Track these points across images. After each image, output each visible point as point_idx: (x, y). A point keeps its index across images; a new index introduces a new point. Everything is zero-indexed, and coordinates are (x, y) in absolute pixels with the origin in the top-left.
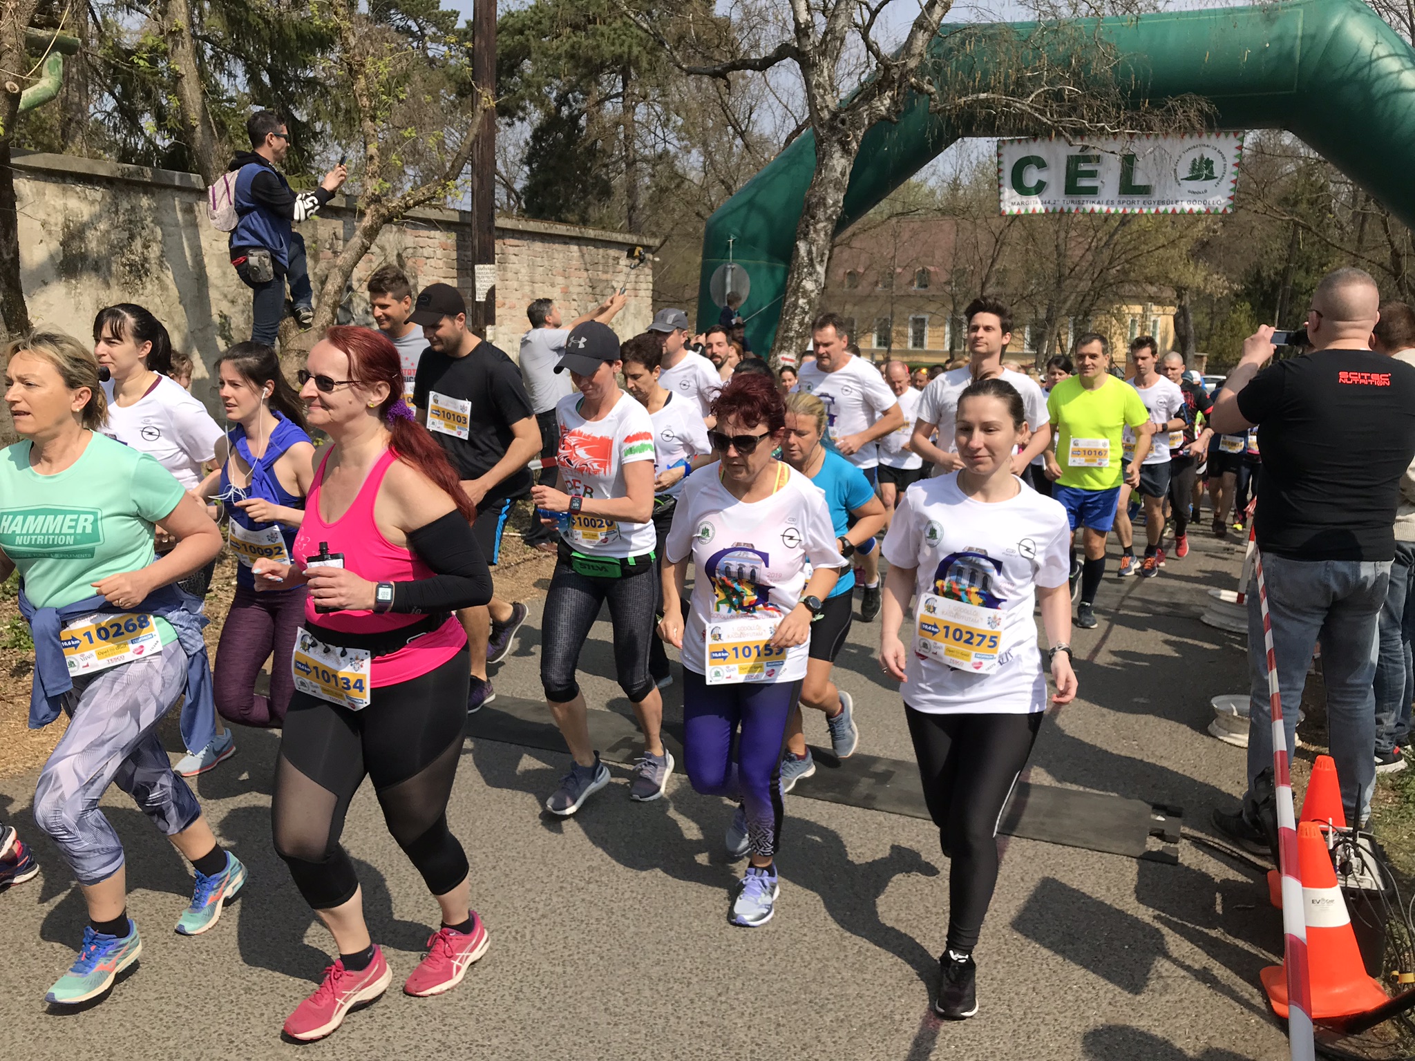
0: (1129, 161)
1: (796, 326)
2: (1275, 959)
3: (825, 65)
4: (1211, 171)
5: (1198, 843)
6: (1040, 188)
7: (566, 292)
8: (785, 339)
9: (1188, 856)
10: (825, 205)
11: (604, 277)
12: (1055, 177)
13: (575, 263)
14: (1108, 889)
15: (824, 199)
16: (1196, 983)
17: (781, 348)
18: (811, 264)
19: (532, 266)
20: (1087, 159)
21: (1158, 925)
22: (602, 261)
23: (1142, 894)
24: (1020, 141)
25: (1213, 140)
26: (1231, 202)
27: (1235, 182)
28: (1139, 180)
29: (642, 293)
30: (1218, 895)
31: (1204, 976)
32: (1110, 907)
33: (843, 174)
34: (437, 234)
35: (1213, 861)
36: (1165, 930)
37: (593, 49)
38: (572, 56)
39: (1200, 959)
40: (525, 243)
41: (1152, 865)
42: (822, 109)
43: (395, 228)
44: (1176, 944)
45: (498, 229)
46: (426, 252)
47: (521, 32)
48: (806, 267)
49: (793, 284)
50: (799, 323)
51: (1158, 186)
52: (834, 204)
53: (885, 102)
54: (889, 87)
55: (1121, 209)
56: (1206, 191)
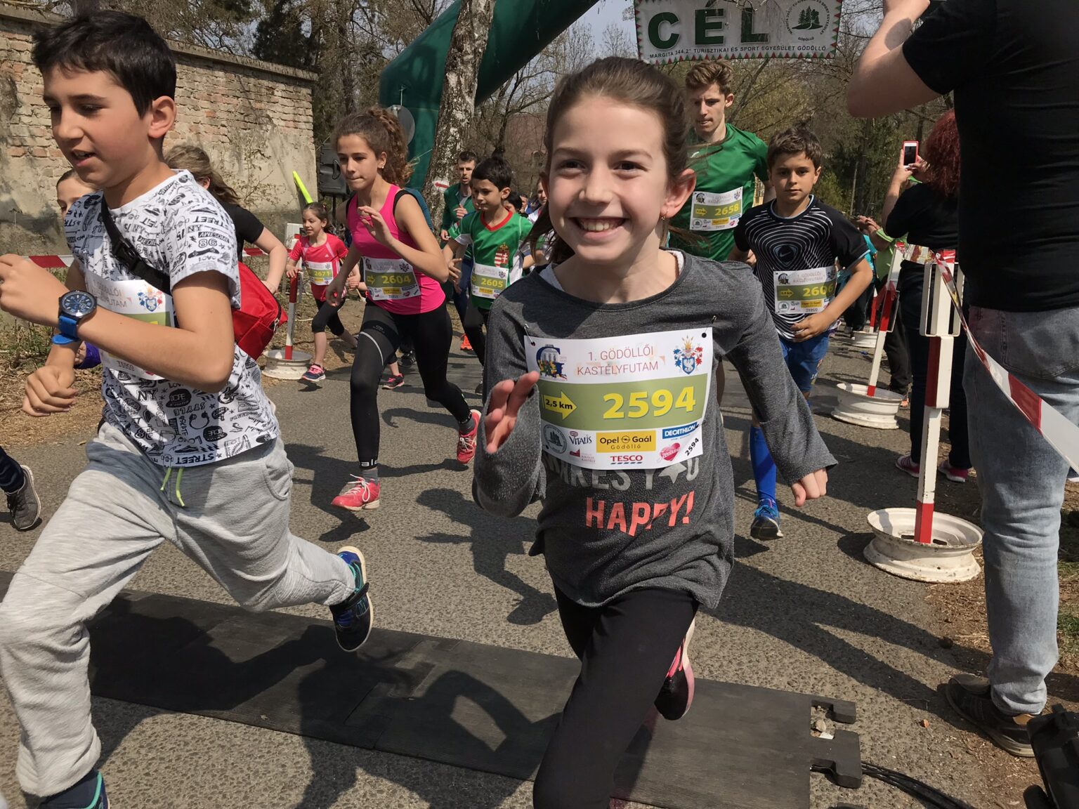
1: (448, 153)
4: (817, 21)
6: (674, 40)
7: (212, 117)
8: (439, 166)
10: (471, 38)
12: (686, 30)
13: (222, 88)
15: (471, 32)
17: (436, 175)
18: (460, 95)
20: (712, 13)
22: (253, 90)
28: (758, 29)
29: (302, 125)
33: (487, 9)
48: (456, 97)
49: (444, 114)
50: (451, 151)
51: (773, 35)
52: (478, 39)
55: (743, 54)
56: (813, 38)
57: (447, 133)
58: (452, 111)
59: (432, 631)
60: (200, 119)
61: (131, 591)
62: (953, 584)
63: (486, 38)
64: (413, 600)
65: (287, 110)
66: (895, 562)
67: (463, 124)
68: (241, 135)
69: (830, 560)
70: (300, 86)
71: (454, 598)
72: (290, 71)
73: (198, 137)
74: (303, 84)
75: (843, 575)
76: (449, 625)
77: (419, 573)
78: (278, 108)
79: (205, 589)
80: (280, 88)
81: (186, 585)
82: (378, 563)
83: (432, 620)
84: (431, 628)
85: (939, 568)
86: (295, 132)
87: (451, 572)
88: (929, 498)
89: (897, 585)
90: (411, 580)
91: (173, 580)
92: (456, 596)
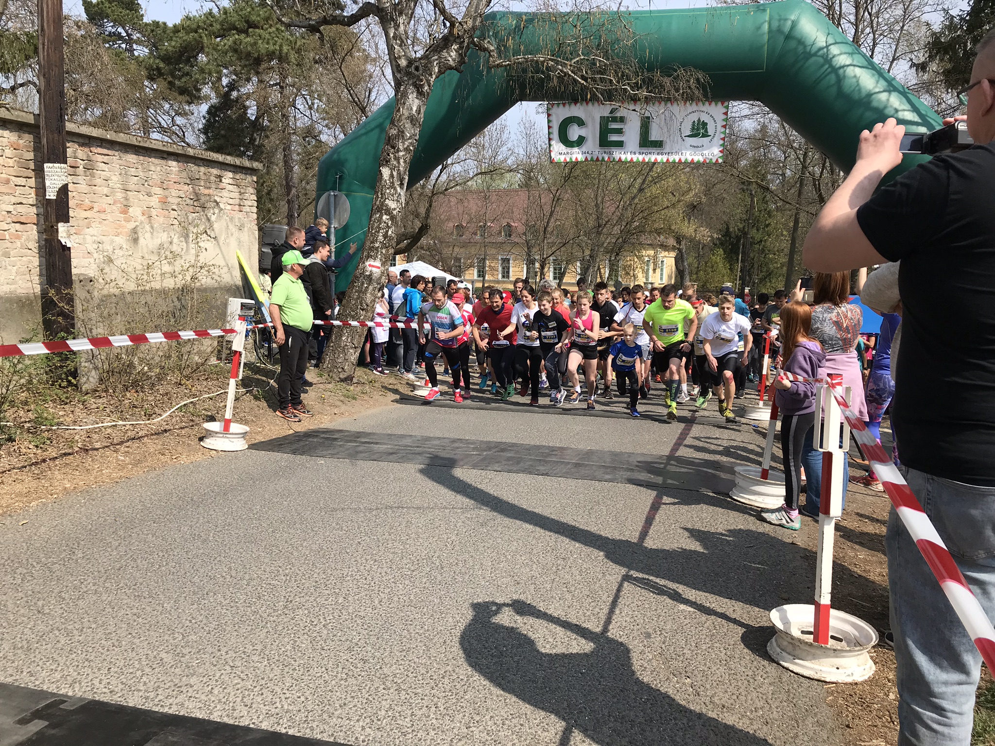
0: (646, 123)
1: (381, 238)
3: (401, 21)
4: (706, 131)
6: (581, 141)
7: (164, 202)
8: (372, 249)
10: (403, 136)
11: (207, 192)
12: (591, 132)
13: (173, 177)
15: (403, 132)
17: (369, 257)
18: (392, 186)
19: (124, 175)
20: (615, 120)
22: (203, 177)
24: (564, 104)
25: (707, 107)
26: (721, 155)
27: (723, 139)
28: (654, 136)
29: (247, 209)
33: (418, 112)
34: (6, 134)
40: (117, 153)
42: (400, 57)
45: (69, 133)
48: (388, 188)
49: (378, 203)
50: (383, 236)
51: (668, 141)
52: (410, 138)
53: (452, 54)
54: (455, 41)
55: (641, 158)
56: (703, 146)
57: (380, 220)
58: (385, 201)
59: (364, 741)
60: (152, 204)
61: (66, 696)
62: (851, 684)
63: (417, 137)
64: (345, 704)
65: (232, 195)
66: (797, 661)
67: (395, 212)
68: (190, 218)
69: (737, 656)
70: (246, 174)
71: (384, 703)
72: (237, 161)
73: (150, 220)
74: (249, 172)
75: (750, 673)
76: (380, 733)
77: (351, 673)
78: (225, 193)
79: (141, 694)
80: (228, 177)
81: (122, 690)
82: (311, 662)
83: (363, 728)
84: (362, 737)
85: (838, 668)
86: (240, 215)
87: (381, 672)
88: (825, 599)
89: (800, 686)
90: (342, 682)
91: (109, 683)
92: (386, 700)
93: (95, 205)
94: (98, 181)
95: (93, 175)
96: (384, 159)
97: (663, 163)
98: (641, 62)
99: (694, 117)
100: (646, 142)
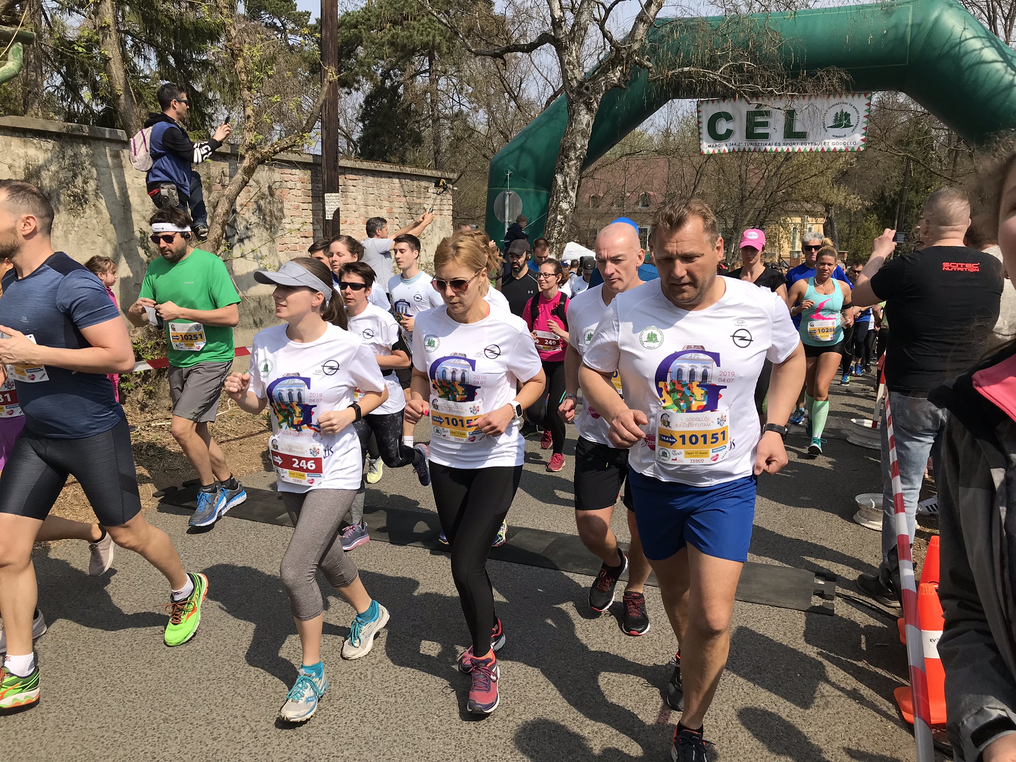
0: (790, 115)
1: (556, 235)
2: (904, 682)
3: (574, 48)
4: (849, 121)
5: (848, 599)
6: (728, 134)
7: (390, 212)
9: (841, 609)
10: (575, 148)
11: (418, 201)
12: (738, 126)
13: (397, 191)
14: (785, 634)
15: (575, 144)
16: (849, 700)
18: (567, 192)
19: (366, 194)
20: (761, 114)
21: (820, 659)
22: (416, 190)
23: (810, 637)
24: (713, 101)
25: (849, 99)
26: (863, 143)
27: (865, 128)
28: (798, 128)
29: (445, 212)
30: (863, 637)
31: (854, 695)
32: (786, 647)
33: (588, 125)
34: (297, 171)
35: (859, 612)
36: (826, 663)
37: (407, 38)
38: (392, 44)
39: (851, 683)
40: (361, 177)
41: (816, 616)
42: (572, 79)
43: (266, 168)
44: (834, 672)
45: (341, 167)
46: (289, 185)
47: (356, 27)
48: (562, 192)
49: (553, 205)
50: (558, 232)
51: (811, 133)
52: (582, 148)
53: (617, 74)
54: (619, 63)
55: (785, 148)
56: (845, 136)
57: (555, 220)
58: (559, 203)
63: (586, 148)
67: (567, 212)
78: (430, 201)
86: (441, 218)
93: (348, 219)
94: (350, 201)
95: (346, 197)
96: (559, 167)
97: (807, 152)
98: (787, 65)
99: (838, 109)
100: (791, 134)
